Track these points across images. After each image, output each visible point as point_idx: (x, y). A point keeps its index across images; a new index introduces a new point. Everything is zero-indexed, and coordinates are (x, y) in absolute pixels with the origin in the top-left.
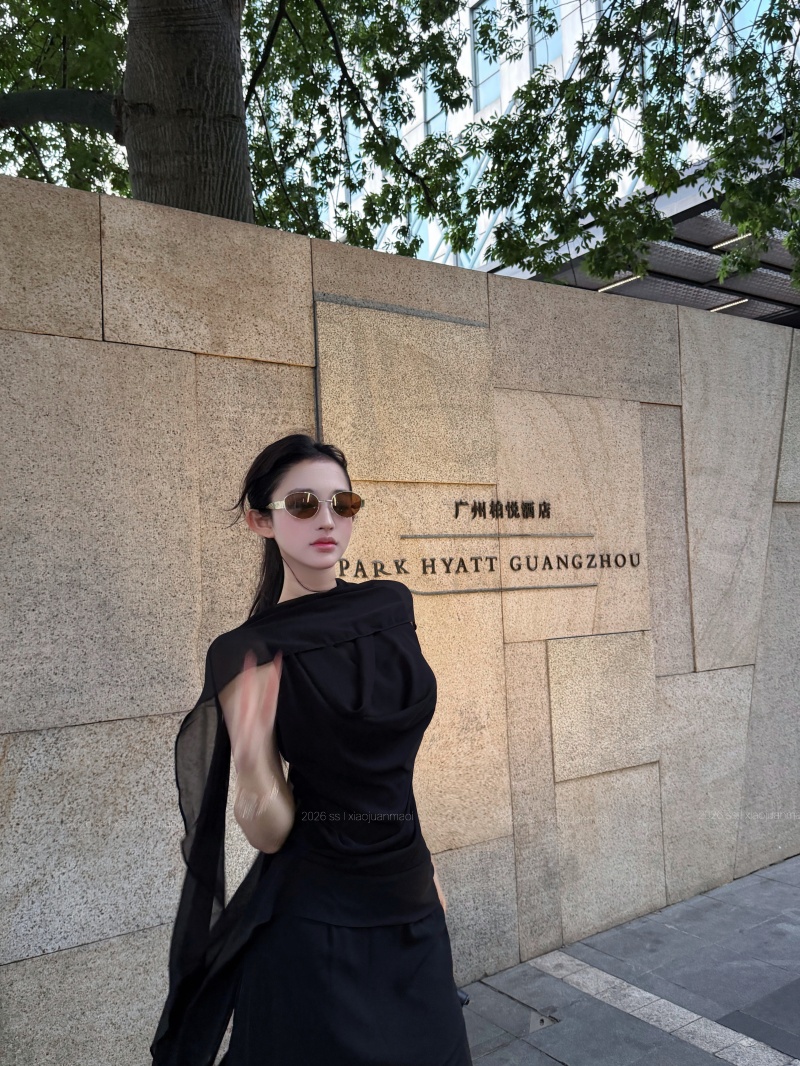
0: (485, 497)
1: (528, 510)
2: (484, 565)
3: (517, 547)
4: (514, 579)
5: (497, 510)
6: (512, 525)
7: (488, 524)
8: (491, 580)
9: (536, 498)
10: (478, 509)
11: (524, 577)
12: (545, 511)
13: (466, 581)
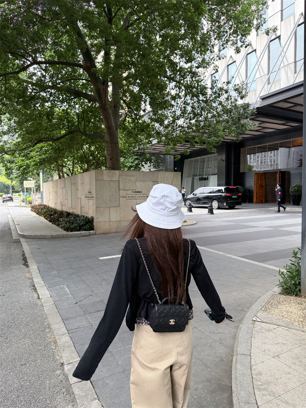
0: (135, 191)
1: (139, 192)
2: (134, 197)
3: (138, 195)
4: (137, 198)
5: (136, 192)
6: (138, 193)
7: (135, 193)
8: (135, 198)
9: (140, 191)
10: (134, 192)
11: (139, 198)
12: (141, 192)
13: (132, 198)
